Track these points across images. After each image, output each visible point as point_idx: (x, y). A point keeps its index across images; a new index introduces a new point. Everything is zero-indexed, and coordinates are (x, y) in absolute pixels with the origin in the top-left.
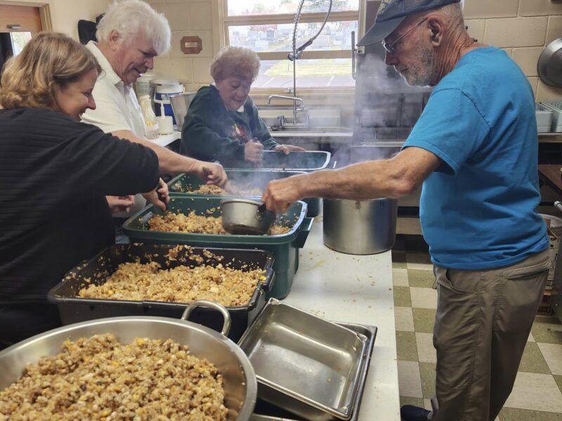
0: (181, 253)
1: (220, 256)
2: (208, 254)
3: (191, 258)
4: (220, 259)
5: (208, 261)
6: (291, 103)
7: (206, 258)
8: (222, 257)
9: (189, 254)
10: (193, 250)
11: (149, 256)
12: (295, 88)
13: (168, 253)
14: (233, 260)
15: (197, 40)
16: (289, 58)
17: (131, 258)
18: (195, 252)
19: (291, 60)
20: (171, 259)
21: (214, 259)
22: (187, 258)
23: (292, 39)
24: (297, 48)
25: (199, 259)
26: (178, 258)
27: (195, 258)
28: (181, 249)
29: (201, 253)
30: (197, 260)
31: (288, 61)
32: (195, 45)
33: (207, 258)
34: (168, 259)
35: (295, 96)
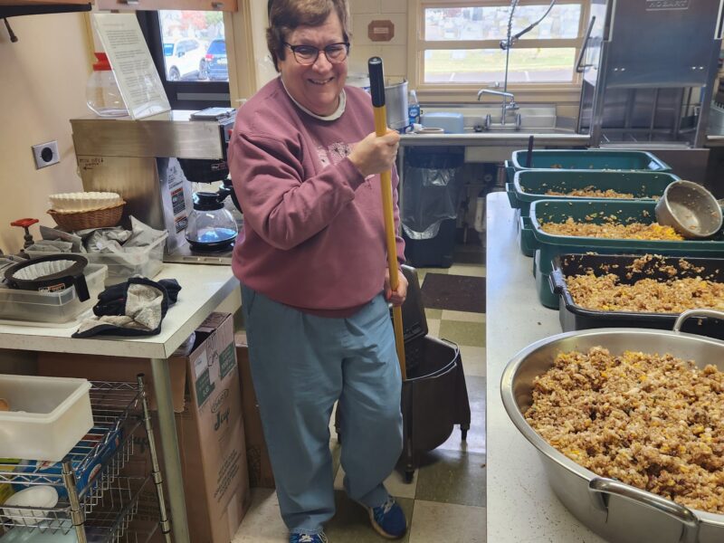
0: (650, 264)
1: (700, 267)
2: (685, 265)
3: (661, 269)
4: (700, 271)
5: (683, 273)
6: (500, 99)
7: (680, 269)
8: (703, 268)
9: (660, 265)
10: (665, 260)
11: (607, 267)
12: (506, 82)
13: (633, 263)
14: (717, 271)
15: (389, 25)
16: (502, 47)
17: (582, 269)
18: (668, 262)
19: (504, 49)
20: (634, 270)
21: (693, 271)
22: (656, 270)
23: (507, 24)
24: (513, 34)
25: (672, 271)
26: (643, 270)
27: (667, 269)
28: (650, 259)
29: (675, 264)
30: (670, 271)
31: (500, 50)
32: (385, 30)
33: (683, 269)
34: (631, 270)
35: (505, 91)
